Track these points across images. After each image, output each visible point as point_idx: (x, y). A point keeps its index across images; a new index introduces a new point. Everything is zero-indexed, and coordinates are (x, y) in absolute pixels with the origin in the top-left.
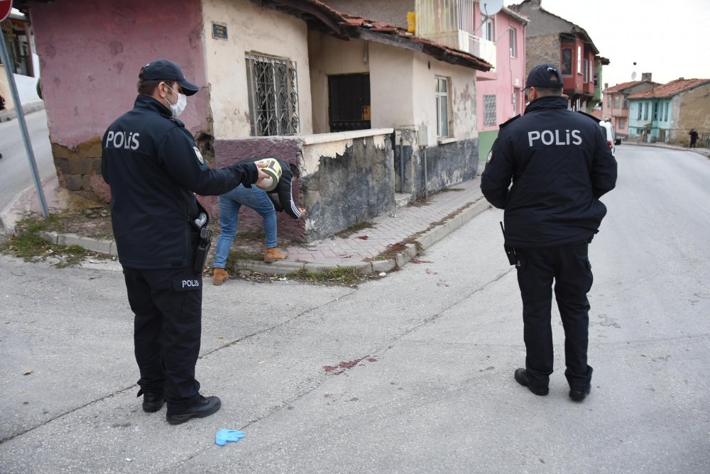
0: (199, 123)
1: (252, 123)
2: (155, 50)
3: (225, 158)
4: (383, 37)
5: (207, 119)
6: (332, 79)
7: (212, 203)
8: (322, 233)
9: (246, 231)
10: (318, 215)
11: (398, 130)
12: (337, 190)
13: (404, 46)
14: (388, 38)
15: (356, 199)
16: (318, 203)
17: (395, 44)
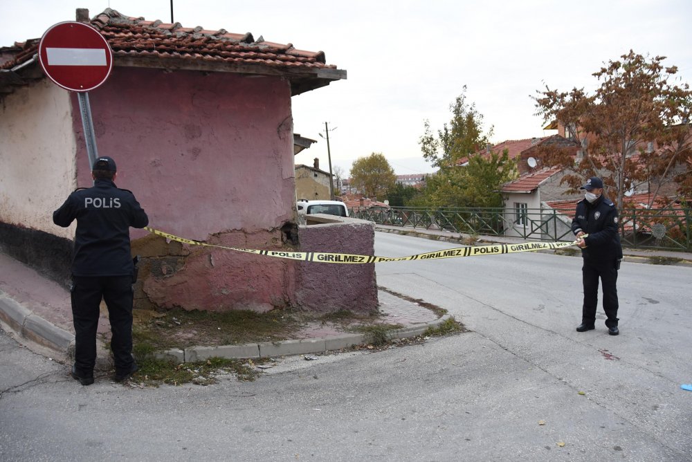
0: (284, 213)
2: (240, 138)
3: (311, 245)
5: (292, 208)
7: (295, 290)
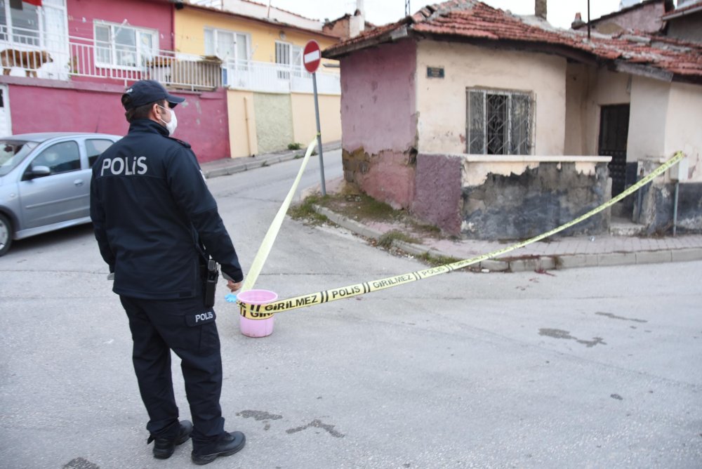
1: (467, 143)
4: (637, 68)
6: (605, 109)
8: (482, 235)
9: (428, 224)
10: (478, 220)
11: (641, 160)
12: (508, 204)
13: (656, 76)
14: (641, 68)
15: (537, 215)
16: (479, 210)
17: (647, 75)
